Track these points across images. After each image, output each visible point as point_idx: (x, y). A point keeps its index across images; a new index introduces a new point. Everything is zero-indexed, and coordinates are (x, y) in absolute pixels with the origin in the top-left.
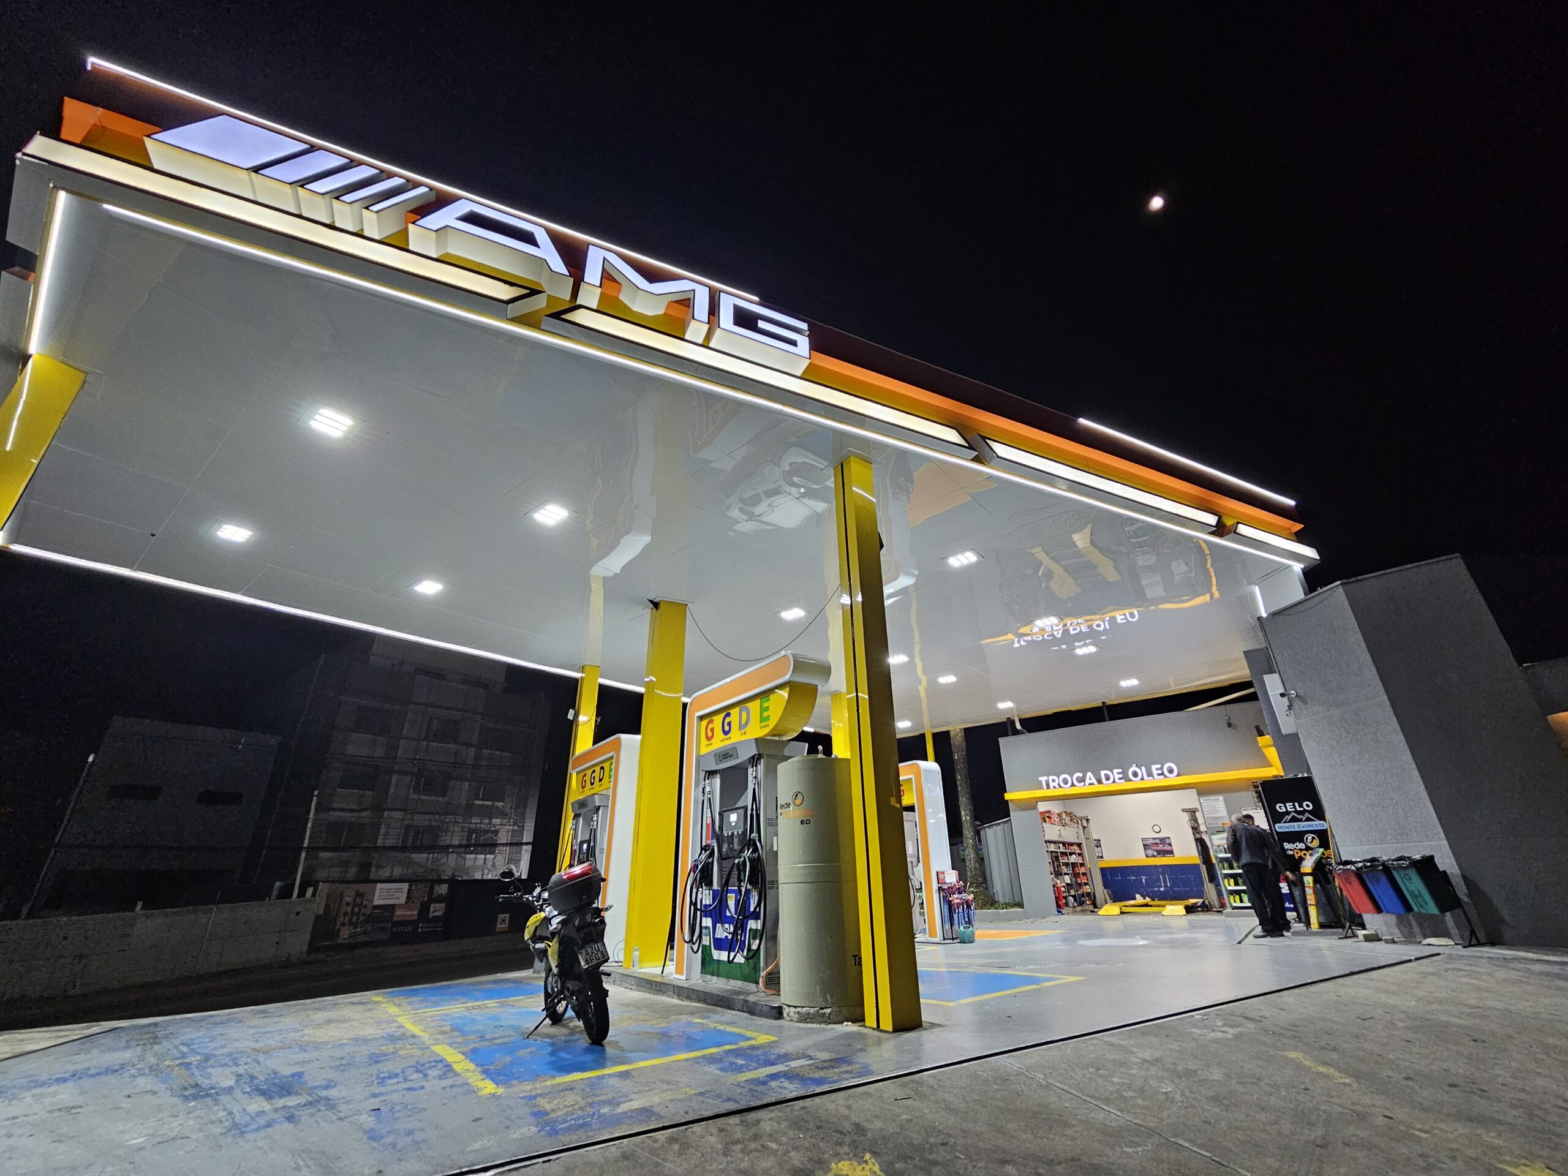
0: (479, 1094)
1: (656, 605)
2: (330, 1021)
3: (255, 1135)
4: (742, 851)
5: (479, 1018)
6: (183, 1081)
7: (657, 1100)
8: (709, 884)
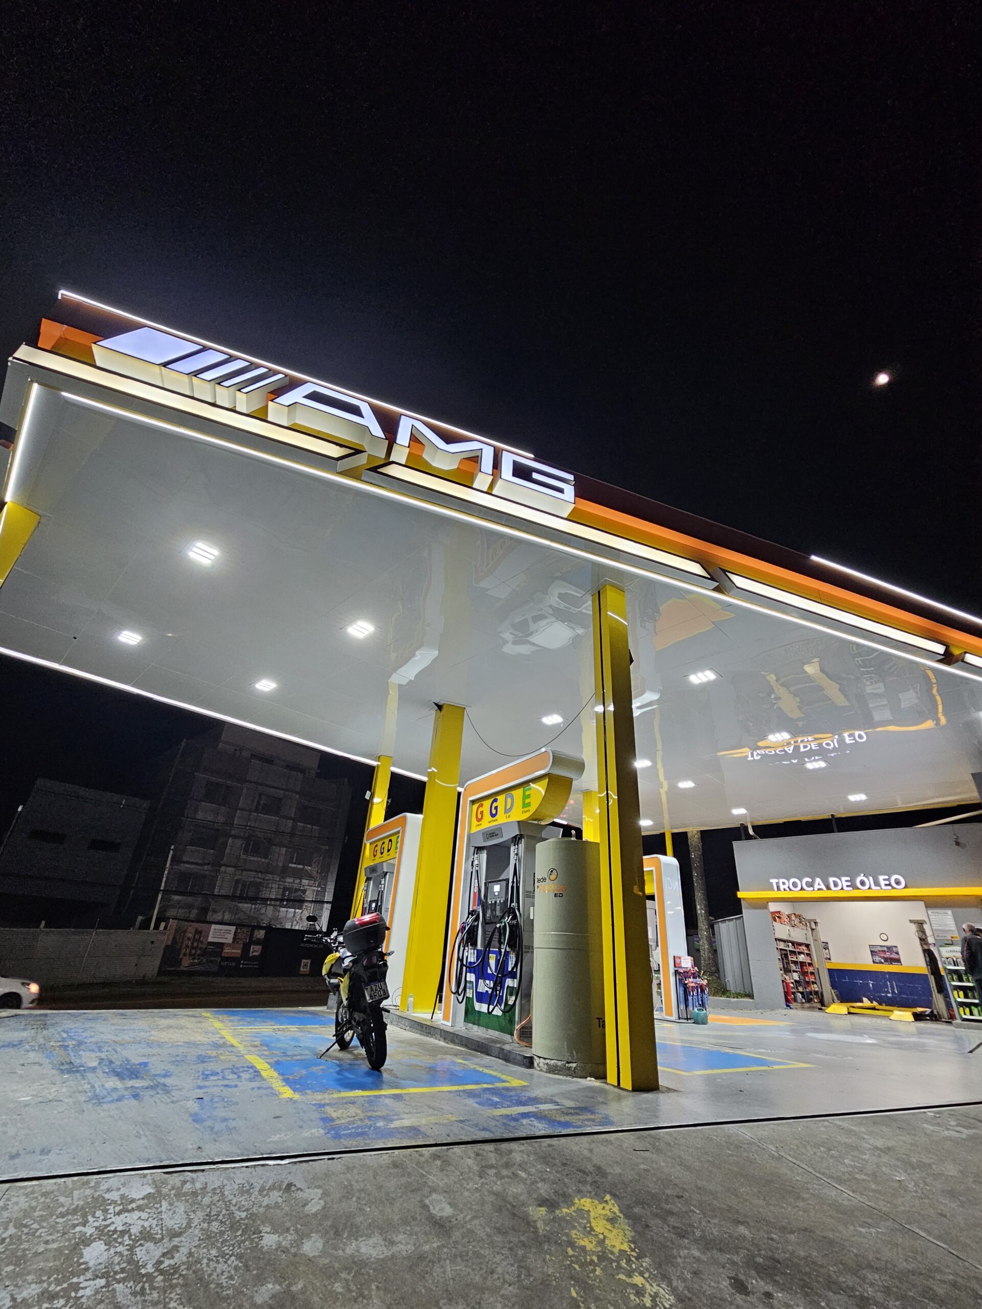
0: (281, 1097)
1: (440, 707)
2: (170, 1027)
3: (109, 1105)
4: (503, 917)
5: (282, 1038)
6: (61, 1059)
7: (424, 1121)
8: (474, 944)
